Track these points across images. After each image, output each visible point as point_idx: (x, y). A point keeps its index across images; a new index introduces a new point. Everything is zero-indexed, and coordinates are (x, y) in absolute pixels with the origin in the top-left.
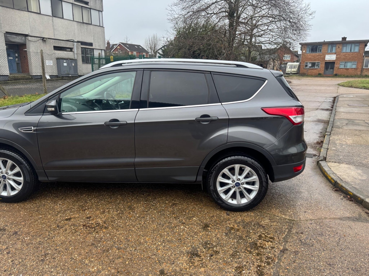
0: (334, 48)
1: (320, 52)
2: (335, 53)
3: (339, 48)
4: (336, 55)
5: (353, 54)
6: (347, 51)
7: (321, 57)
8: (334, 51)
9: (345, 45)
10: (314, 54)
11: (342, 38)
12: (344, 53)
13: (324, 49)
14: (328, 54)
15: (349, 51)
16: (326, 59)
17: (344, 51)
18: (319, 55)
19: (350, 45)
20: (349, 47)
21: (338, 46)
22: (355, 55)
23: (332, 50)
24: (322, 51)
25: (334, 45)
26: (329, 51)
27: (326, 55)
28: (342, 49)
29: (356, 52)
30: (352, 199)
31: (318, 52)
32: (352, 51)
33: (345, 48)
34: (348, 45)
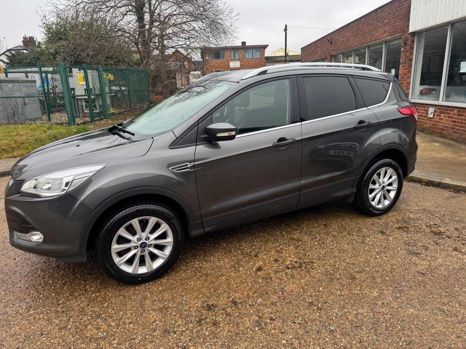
0: (237, 54)
1: (224, 58)
2: (239, 60)
3: (241, 53)
4: (239, 62)
5: (255, 61)
6: (250, 58)
7: (225, 64)
8: (237, 58)
9: (247, 50)
10: (217, 61)
11: (242, 42)
12: (247, 59)
13: (227, 55)
14: (232, 61)
15: (252, 57)
16: (231, 67)
17: (247, 57)
18: (222, 62)
19: (251, 50)
20: (250, 52)
21: (240, 51)
22: (258, 61)
23: (235, 56)
24: (225, 57)
25: (236, 51)
26: (233, 58)
27: (230, 62)
28: (244, 55)
29: (258, 58)
30: (429, 184)
31: (222, 58)
32: (254, 57)
33: (247, 54)
34: (249, 50)
